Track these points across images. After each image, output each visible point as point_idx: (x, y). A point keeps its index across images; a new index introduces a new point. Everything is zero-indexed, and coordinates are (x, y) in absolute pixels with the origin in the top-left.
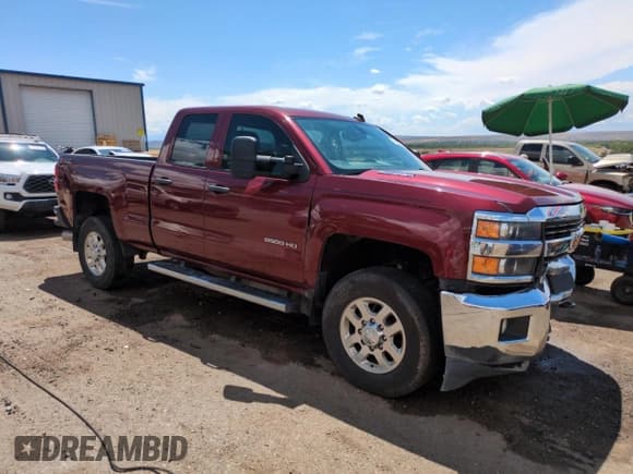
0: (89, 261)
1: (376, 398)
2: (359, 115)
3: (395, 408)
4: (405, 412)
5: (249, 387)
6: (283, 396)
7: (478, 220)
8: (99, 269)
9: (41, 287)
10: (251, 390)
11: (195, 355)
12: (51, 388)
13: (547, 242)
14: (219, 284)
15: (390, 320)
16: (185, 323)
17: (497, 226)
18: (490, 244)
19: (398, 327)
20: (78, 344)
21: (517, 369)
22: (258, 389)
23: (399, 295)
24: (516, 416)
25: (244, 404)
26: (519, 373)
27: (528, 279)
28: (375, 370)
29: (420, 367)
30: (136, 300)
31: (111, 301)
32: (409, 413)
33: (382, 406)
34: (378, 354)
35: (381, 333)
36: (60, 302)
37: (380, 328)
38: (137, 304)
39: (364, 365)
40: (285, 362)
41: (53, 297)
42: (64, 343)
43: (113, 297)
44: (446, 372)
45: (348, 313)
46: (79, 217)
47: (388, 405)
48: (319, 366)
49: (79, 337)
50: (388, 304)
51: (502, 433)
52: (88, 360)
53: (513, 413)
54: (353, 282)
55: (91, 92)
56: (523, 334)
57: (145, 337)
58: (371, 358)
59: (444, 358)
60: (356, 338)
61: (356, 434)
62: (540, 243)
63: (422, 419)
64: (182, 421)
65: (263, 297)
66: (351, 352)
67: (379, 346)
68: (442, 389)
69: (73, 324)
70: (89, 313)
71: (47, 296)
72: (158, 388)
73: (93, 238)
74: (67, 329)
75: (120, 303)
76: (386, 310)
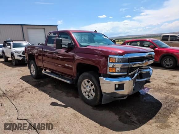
0: (32, 72)
1: (89, 106)
2: (95, 31)
3: (93, 109)
4: (96, 109)
5: (58, 102)
6: (65, 105)
7: (110, 58)
8: (34, 74)
9: (21, 78)
10: (58, 103)
11: (48, 95)
12: (13, 101)
13: (130, 63)
14: (56, 77)
15: (92, 85)
16: (51, 87)
17: (115, 59)
18: (114, 64)
19: (93, 87)
20: (23, 91)
21: (123, 98)
22: (60, 103)
23: (93, 79)
24: (126, 112)
25: (54, 107)
26: (124, 99)
27: (126, 73)
28: (89, 99)
29: (98, 98)
30: (42, 81)
31: (36, 81)
32: (97, 110)
33: (90, 108)
34: (89, 94)
35: (90, 89)
36: (24, 82)
37: (90, 87)
38: (42, 82)
39: (87, 97)
40: (70, 97)
41: (22, 81)
42: (20, 91)
43: (37, 80)
44: (103, 99)
45: (83, 83)
46: (30, 60)
47: (92, 108)
48: (79, 98)
49: (24, 90)
50: (91, 81)
51: (119, 116)
52: (23, 95)
53: (125, 111)
54: (83, 75)
55: (44, 28)
56: (123, 89)
57: (39, 90)
58: (88, 95)
59: (103, 95)
60: (85, 90)
61: (79, 115)
62: (128, 63)
63: (98, 112)
64: (38, 109)
65: (66, 80)
66: (84, 94)
67: (90, 92)
68: (102, 103)
69: (24, 87)
70: (29, 84)
71: (21, 80)
72: (36, 102)
73: (32, 66)
74: (23, 88)
75: (37, 82)
76: (91, 83)
